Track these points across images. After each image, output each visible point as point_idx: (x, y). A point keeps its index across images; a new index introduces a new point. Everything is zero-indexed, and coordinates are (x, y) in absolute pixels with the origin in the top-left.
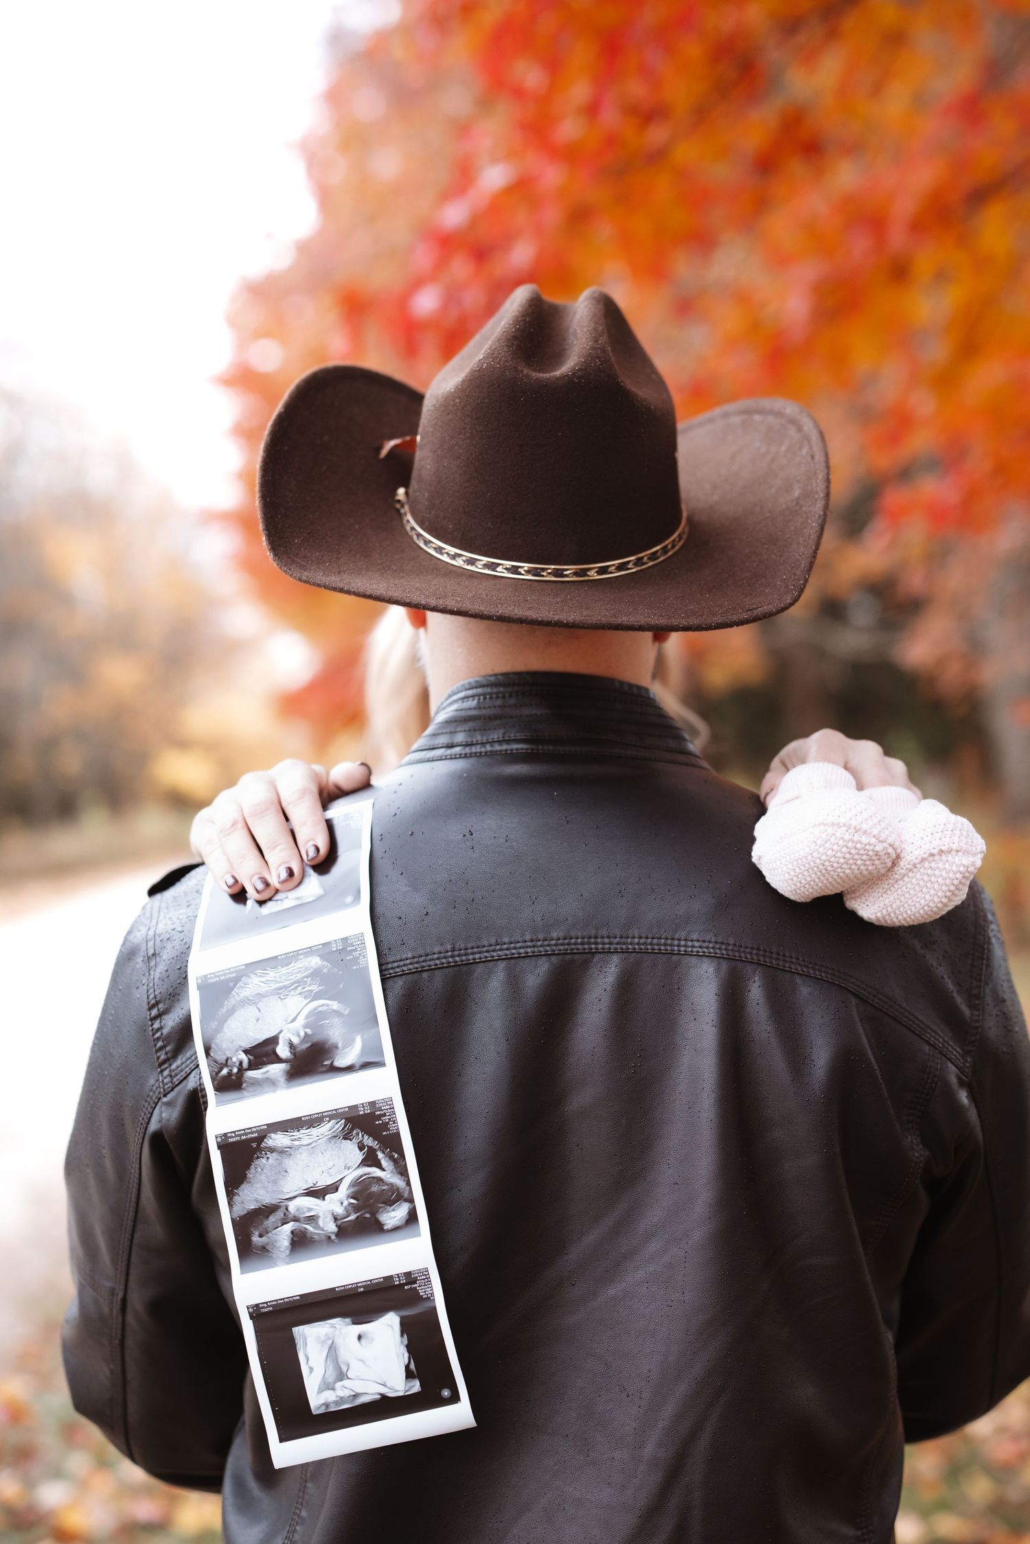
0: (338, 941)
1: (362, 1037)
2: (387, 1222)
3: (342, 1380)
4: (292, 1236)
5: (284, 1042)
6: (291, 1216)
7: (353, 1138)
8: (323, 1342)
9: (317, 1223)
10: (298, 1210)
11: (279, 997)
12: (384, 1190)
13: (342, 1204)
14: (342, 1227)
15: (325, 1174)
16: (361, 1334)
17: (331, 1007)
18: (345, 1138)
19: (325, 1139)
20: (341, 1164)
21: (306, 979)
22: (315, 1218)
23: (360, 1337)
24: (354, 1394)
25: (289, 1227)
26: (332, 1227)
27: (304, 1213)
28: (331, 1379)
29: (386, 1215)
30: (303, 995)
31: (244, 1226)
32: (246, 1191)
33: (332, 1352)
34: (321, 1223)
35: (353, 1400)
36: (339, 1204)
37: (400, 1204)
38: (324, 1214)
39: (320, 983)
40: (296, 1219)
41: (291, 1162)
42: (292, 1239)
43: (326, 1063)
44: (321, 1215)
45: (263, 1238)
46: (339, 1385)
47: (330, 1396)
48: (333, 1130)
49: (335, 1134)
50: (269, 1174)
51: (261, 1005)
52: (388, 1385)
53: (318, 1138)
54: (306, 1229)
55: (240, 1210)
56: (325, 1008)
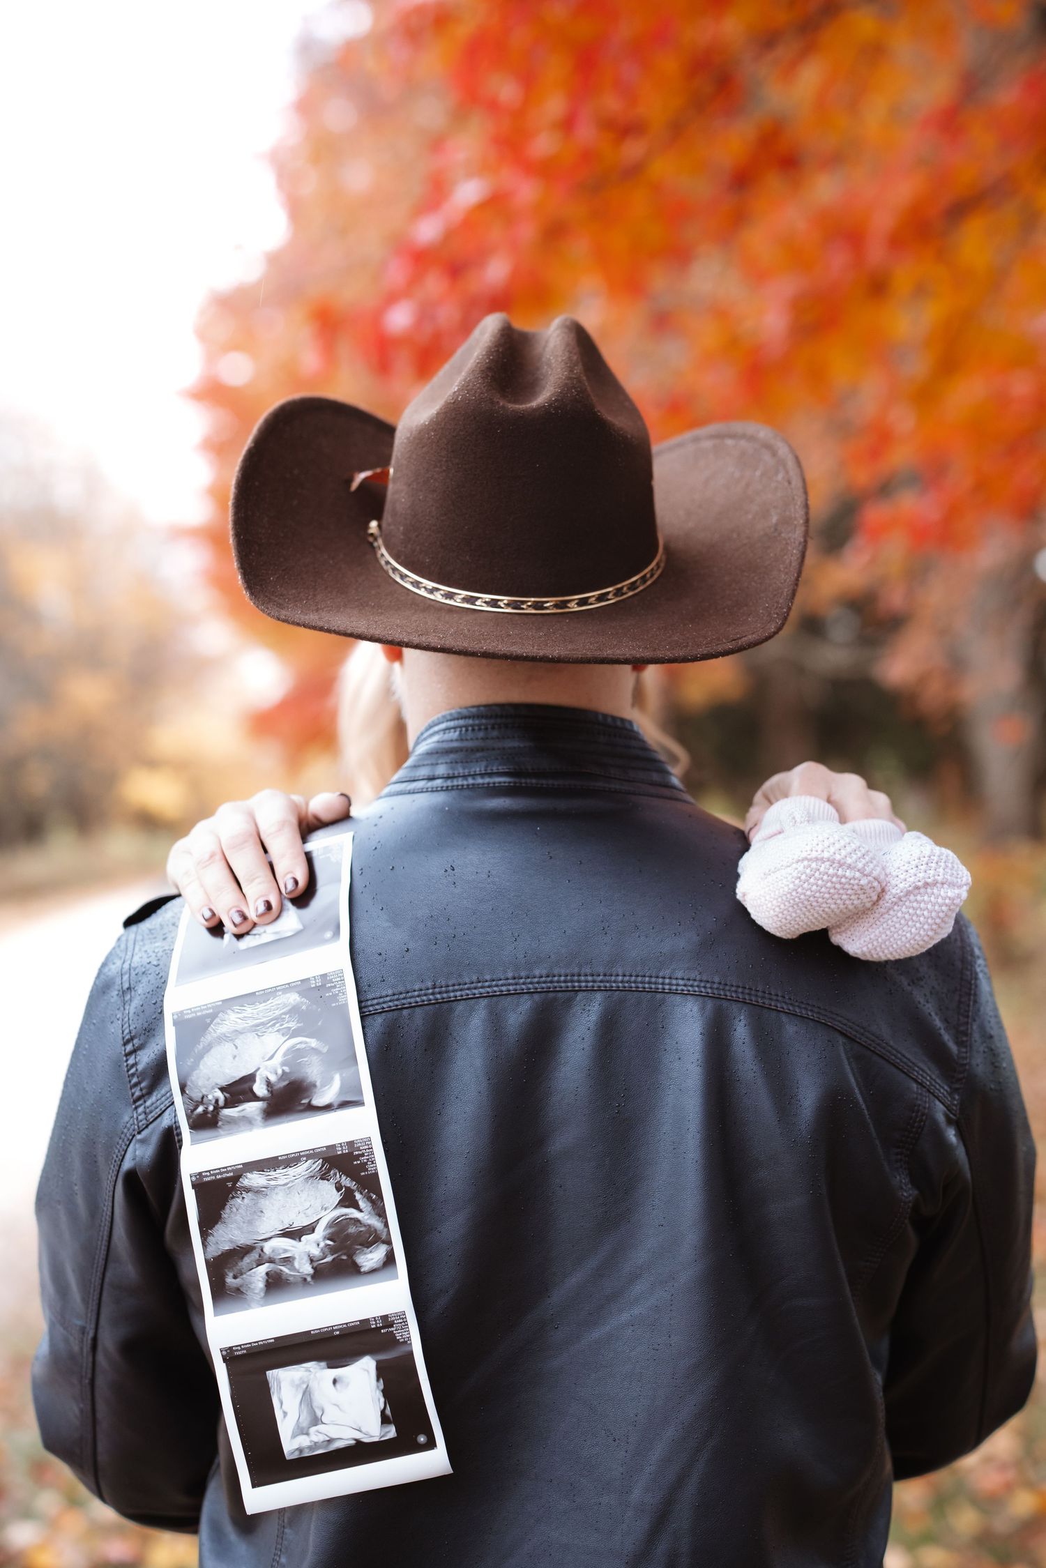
0: (317, 978)
1: (341, 1075)
2: (364, 1264)
3: (316, 1425)
4: (266, 1277)
5: (261, 1080)
6: (266, 1257)
7: (331, 1178)
8: (298, 1386)
9: (293, 1265)
10: (273, 1251)
11: (257, 1034)
12: (361, 1231)
13: (318, 1245)
14: (318, 1268)
15: (302, 1215)
16: (337, 1378)
17: (309, 1045)
18: (322, 1179)
19: (302, 1179)
20: (318, 1205)
21: (284, 1016)
22: (291, 1259)
23: (335, 1382)
24: (328, 1439)
25: (263, 1269)
26: (307, 1269)
27: (279, 1254)
28: (305, 1422)
29: (362, 1257)
30: (281, 1032)
31: (218, 1267)
32: (221, 1231)
33: (307, 1396)
34: (296, 1264)
35: (327, 1446)
36: (315, 1245)
37: (377, 1246)
38: (300, 1256)
39: (298, 1021)
40: (271, 1261)
41: (267, 1202)
42: (267, 1281)
43: (303, 1102)
44: (297, 1257)
45: (238, 1280)
46: (313, 1430)
47: (304, 1441)
48: (309, 1171)
49: (312, 1174)
50: (244, 1214)
51: (238, 1042)
52: (363, 1430)
53: (295, 1178)
54: (281, 1271)
55: (214, 1251)
56: (303, 1046)
